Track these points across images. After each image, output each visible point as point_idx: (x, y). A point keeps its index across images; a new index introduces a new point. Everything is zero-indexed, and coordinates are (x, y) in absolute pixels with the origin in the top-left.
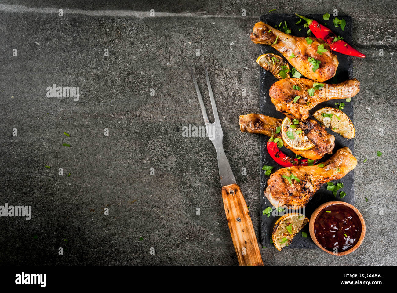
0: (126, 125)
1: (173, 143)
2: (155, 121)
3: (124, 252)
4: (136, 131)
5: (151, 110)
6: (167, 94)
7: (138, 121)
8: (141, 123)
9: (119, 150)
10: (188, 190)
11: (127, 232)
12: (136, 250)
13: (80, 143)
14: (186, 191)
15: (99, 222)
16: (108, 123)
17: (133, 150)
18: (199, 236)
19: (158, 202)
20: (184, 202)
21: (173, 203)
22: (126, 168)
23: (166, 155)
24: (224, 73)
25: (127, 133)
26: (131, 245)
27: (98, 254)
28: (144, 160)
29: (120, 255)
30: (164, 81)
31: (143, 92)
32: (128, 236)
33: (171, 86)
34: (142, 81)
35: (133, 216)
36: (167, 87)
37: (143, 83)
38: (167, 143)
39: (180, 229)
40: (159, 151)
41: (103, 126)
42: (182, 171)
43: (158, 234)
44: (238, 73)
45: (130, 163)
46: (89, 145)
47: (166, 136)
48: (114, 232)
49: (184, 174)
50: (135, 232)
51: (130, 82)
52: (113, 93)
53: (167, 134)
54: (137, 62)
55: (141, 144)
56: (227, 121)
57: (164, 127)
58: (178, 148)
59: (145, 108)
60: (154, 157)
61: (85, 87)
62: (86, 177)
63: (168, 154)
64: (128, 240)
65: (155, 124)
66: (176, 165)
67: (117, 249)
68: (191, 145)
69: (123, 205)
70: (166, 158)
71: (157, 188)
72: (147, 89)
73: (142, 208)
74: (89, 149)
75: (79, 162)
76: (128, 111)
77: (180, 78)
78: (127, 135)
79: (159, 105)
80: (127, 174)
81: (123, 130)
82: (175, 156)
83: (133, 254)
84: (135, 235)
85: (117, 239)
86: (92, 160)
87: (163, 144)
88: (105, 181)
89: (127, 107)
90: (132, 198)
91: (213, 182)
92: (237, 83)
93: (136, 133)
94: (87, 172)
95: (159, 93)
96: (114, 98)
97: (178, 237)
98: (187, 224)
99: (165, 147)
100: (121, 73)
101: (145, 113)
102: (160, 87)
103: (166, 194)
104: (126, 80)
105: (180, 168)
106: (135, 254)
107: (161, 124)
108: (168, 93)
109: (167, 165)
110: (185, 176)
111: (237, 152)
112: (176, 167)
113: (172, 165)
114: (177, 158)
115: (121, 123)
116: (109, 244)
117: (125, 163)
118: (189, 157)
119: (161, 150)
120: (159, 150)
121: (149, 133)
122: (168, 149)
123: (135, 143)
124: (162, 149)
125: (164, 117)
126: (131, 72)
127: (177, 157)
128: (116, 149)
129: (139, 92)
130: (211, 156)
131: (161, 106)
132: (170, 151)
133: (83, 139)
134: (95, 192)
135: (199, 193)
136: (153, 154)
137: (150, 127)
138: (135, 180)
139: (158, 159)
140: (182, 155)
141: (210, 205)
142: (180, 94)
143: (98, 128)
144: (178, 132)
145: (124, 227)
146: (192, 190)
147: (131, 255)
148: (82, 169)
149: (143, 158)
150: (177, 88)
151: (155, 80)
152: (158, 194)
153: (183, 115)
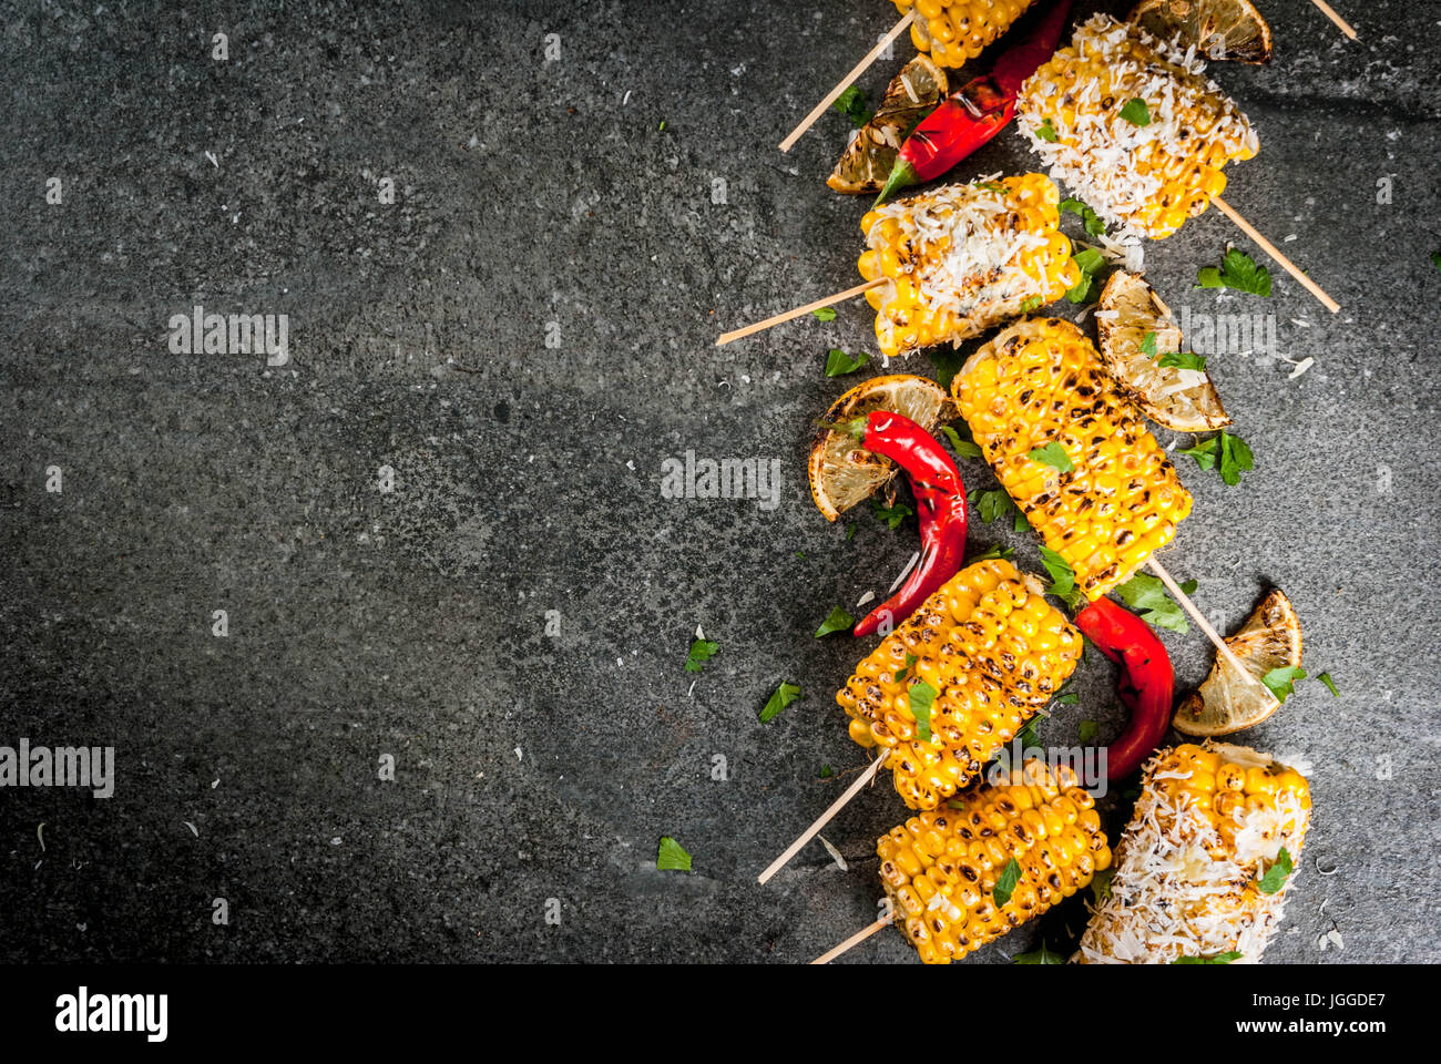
0: (296, 385)
1: (483, 466)
2: (411, 372)
3: (266, 901)
4: (334, 411)
5: (400, 327)
6: (464, 264)
7: (343, 372)
8: (356, 379)
9: (259, 486)
10: (535, 659)
11: (283, 820)
12: (316, 893)
13: (106, 451)
14: (525, 663)
15: (171, 777)
16: (220, 375)
17: (319, 490)
18: (573, 849)
19: (412, 702)
20: (518, 707)
21: (472, 709)
22: (285, 559)
23: (451, 514)
24: (700, 188)
25: (295, 417)
26: (297, 873)
27: (161, 904)
28: (362, 530)
29: (249, 911)
30: (457, 211)
31: (366, 254)
32: (287, 838)
33: (484, 232)
34: (366, 209)
35: (308, 758)
36: (467, 236)
37: (370, 215)
38: (456, 464)
39: (495, 816)
40: (425, 498)
41: (202, 386)
42: (512, 583)
43: (408, 835)
44: (757, 189)
45: (305, 541)
46: (141, 461)
47: (456, 436)
48: (231, 818)
49: (521, 594)
50: (314, 820)
51: (317, 212)
52: (246, 255)
53: (460, 430)
54: (348, 130)
55: (353, 466)
56: (704, 384)
57: (447, 398)
58: (499, 488)
59: (374, 318)
60: (403, 522)
61: (133, 223)
62: (123, 592)
63: (461, 509)
64: (287, 854)
65: (412, 388)
66: (492, 558)
67: (239, 886)
68: (556, 477)
69: (270, 711)
70: (452, 525)
71: (410, 647)
72: (383, 242)
73: (346, 727)
74: (141, 478)
75: (100, 529)
76: (304, 329)
77: (522, 204)
78: (297, 428)
79: (432, 311)
80: (290, 585)
81: (279, 405)
82: (488, 521)
83: (304, 911)
84: (313, 833)
85: (242, 846)
86: (153, 524)
87: (439, 470)
88: (200, 612)
89: (301, 313)
90: (305, 684)
91: (639, 631)
92: (751, 233)
93: (333, 418)
94: (131, 571)
95: (433, 262)
96: (251, 274)
97: (488, 851)
98: (525, 797)
99: (447, 481)
100: (280, 174)
101: (371, 340)
102: (437, 237)
103: (443, 674)
104: (300, 202)
105: (506, 569)
106: (312, 910)
107: (434, 386)
108: (468, 263)
109: (453, 556)
110: (526, 603)
111: (741, 514)
112: (489, 564)
113: (475, 555)
114: (495, 530)
115: (272, 378)
116: (207, 864)
117: (282, 540)
118: (544, 525)
119: (431, 495)
120: (422, 494)
121: (386, 423)
122: (462, 489)
123: (329, 463)
124: (437, 491)
125: (450, 361)
126: (321, 170)
127: (494, 523)
128: (250, 484)
129: (351, 252)
130: (634, 524)
131: (439, 313)
132: (467, 499)
133: (117, 438)
134: (160, 652)
135: (577, 675)
136: (398, 510)
137: (389, 400)
138: (322, 610)
139: (418, 530)
140: (516, 518)
141: (624, 725)
142: (517, 269)
143: (180, 393)
144: (505, 422)
145: (273, 800)
146: (550, 660)
147: (296, 915)
148: (111, 559)
149: (357, 524)
150: (506, 244)
151: (418, 207)
152: (415, 673)
153: (525, 355)
